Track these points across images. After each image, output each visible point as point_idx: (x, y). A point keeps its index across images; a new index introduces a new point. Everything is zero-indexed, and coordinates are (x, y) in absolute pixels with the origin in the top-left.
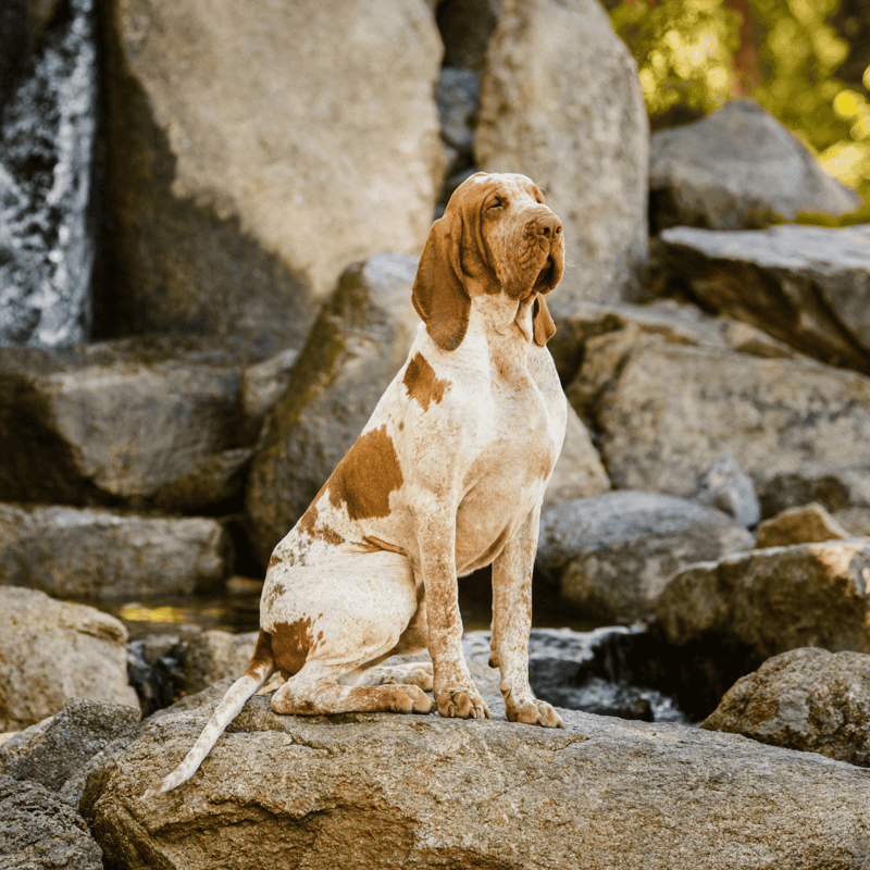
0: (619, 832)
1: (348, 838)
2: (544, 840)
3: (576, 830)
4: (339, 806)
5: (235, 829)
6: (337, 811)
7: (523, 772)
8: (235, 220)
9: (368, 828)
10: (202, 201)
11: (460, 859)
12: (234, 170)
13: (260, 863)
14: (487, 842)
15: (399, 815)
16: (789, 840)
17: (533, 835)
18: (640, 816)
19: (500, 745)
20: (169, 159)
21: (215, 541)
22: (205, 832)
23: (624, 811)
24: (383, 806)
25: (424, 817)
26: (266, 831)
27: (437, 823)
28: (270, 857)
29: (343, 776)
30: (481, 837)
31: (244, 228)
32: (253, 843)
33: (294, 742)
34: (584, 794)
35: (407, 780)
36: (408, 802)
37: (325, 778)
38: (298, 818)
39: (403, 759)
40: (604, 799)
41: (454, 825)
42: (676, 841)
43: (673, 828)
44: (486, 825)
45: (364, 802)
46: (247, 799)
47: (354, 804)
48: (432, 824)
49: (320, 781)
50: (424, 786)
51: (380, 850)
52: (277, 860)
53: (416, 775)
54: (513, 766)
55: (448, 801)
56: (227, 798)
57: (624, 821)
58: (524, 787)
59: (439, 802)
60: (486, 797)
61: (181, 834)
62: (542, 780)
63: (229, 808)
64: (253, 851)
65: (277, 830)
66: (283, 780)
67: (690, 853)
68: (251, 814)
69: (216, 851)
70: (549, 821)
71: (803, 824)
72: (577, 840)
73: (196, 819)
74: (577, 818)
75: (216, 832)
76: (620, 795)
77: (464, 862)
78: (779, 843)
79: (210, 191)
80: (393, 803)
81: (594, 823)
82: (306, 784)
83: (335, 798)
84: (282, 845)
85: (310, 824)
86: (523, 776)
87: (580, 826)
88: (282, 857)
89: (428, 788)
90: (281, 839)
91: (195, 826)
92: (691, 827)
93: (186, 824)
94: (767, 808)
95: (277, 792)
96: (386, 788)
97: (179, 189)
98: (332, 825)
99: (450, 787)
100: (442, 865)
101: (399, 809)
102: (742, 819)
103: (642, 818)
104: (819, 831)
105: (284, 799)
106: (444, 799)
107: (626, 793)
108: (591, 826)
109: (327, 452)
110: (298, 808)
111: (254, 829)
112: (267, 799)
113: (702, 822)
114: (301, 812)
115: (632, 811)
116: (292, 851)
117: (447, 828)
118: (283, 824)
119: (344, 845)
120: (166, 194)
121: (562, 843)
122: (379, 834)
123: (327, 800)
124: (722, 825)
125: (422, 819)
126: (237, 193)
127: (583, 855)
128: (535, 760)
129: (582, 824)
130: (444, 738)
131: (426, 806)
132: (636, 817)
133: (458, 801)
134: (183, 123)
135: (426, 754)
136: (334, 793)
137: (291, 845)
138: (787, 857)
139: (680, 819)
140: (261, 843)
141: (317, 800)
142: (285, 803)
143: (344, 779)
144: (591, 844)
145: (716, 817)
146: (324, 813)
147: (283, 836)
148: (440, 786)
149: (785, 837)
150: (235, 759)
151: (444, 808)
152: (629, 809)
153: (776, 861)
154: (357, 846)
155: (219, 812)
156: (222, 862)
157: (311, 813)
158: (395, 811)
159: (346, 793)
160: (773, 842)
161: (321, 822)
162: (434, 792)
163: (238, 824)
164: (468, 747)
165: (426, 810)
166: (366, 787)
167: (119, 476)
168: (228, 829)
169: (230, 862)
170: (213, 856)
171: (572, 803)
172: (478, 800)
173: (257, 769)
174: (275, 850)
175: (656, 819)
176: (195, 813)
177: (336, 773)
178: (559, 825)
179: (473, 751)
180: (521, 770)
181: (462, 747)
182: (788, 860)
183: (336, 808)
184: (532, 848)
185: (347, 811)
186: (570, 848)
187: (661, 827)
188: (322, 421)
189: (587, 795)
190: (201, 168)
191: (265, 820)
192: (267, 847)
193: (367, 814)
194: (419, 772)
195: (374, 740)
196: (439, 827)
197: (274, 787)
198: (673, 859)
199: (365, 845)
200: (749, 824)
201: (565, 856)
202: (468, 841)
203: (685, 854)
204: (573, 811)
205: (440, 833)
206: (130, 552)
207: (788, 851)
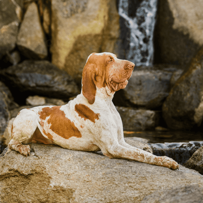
0: (102, 185)
1: (36, 182)
2: (82, 185)
3: (92, 184)
4: (36, 173)
5: (13, 178)
6: (35, 174)
7: (84, 166)
8: (188, 35)
9: (41, 179)
10: (180, 30)
11: (59, 189)
12: (189, 22)
13: (17, 187)
14: (67, 185)
15: (48, 176)
16: (145, 190)
17: (80, 184)
18: (109, 181)
19: (80, 158)
20: (172, 19)
21: (152, 116)
22: (7, 178)
23: (106, 179)
24: (45, 173)
25: (54, 177)
26: (19, 179)
27: (56, 179)
28: (19, 186)
29: (38, 164)
30: (65, 184)
31: (190, 37)
32: (16, 182)
33: (35, 155)
34: (98, 174)
35: (52, 167)
36: (51, 173)
37: (34, 165)
38: (26, 175)
39: (53, 161)
40: (102, 175)
41: (60, 180)
42: (116, 188)
43: (117, 185)
44: (68, 180)
45: (41, 172)
46: (16, 169)
47: (39, 172)
48: (55, 179)
49: (32, 166)
50: (56, 168)
51: (42, 186)
52: (21, 187)
53: (55, 165)
54: (82, 165)
55: (61, 173)
56: (12, 169)
57: (105, 182)
58: (84, 171)
59: (58, 173)
60: (72, 173)
61: (2, 178)
62: (89, 169)
63: (12, 172)
64: (16, 184)
65: (22, 179)
66: (25, 165)
67: (118, 192)
68: (17, 174)
69: (8, 183)
70: (85, 180)
71: (151, 186)
72: (91, 186)
73: (5, 174)
74: (93, 180)
75: (9, 178)
76: (107, 174)
77: (60, 190)
78: (142, 191)
79: (183, 27)
80: (47, 172)
81: (97, 182)
82: (29, 166)
83: (35, 170)
84: (23, 183)
85: (29, 177)
86: (84, 167)
87: (93, 182)
88: (22, 186)
89: (57, 169)
90: (23, 181)
91: (5, 176)
92: (122, 185)
93: (3, 175)
94: (144, 181)
95: (22, 168)
96: (46, 168)
97: (174, 27)
98: (33, 178)
99: (62, 169)
100: (54, 191)
101: (48, 174)
102: (136, 183)
103: (110, 181)
104: (154, 188)
105: (23, 170)
106: (60, 172)
107: (109, 174)
108: (96, 183)
109: (183, 94)
110: (26, 173)
111: (17, 178)
112: (20, 170)
113: (125, 184)
114: (26, 174)
115: (108, 179)
116: (25, 185)
117: (58, 180)
118: (23, 177)
119: (35, 184)
120: (171, 28)
121: (87, 187)
122: (43, 181)
123: (33, 171)
124: (130, 185)
125: (53, 178)
126: (189, 28)
127: (91, 191)
128: (89, 164)
129: (94, 182)
130: (66, 156)
131: (55, 174)
132: (108, 181)
133: (63, 173)
134: (177, 9)
135: (59, 160)
136: (35, 169)
137: (25, 183)
138: (143, 195)
139: (119, 182)
140: (18, 182)
141: (31, 171)
142: (23, 171)
143: (38, 165)
144: (94, 188)
145: (129, 182)
146: (32, 174)
147: (23, 180)
148: (60, 169)
149: (145, 189)
150: (17, 159)
151: (59, 175)
152: (108, 178)
153: (139, 196)
154: (38, 184)
155: (10, 173)
156: (9, 187)
157: (29, 174)
158: (47, 175)
159: (38, 169)
160: (140, 191)
161: (31, 177)
162: (58, 170)
163: (14, 176)
164: (71, 158)
165: (55, 175)
166: (42, 168)
167: (137, 99)
168: (12, 178)
169: (11, 187)
170: (7, 185)
171: (93, 176)
172: (69, 173)
173: (21, 162)
174: (21, 184)
175: (113, 182)
176: (5, 173)
177: (37, 164)
178: (88, 182)
179: (72, 160)
180: (84, 165)
181: (70, 158)
182: (143, 196)
183: (35, 173)
184: (78, 188)
185: (37, 174)
186: (88, 188)
187: (114, 184)
188: (183, 85)
189: (99, 174)
190: (180, 21)
191: (20, 176)
192: (19, 183)
193: (41, 175)
194: (56, 165)
195: (49, 155)
196: (56, 180)
197: (22, 166)
198: (113, 193)
199: (40, 184)
200: (137, 185)
201: (86, 191)
202: (62, 184)
203: (117, 192)
204: (93, 178)
205: (56, 182)
206: (129, 118)
207: (144, 193)
